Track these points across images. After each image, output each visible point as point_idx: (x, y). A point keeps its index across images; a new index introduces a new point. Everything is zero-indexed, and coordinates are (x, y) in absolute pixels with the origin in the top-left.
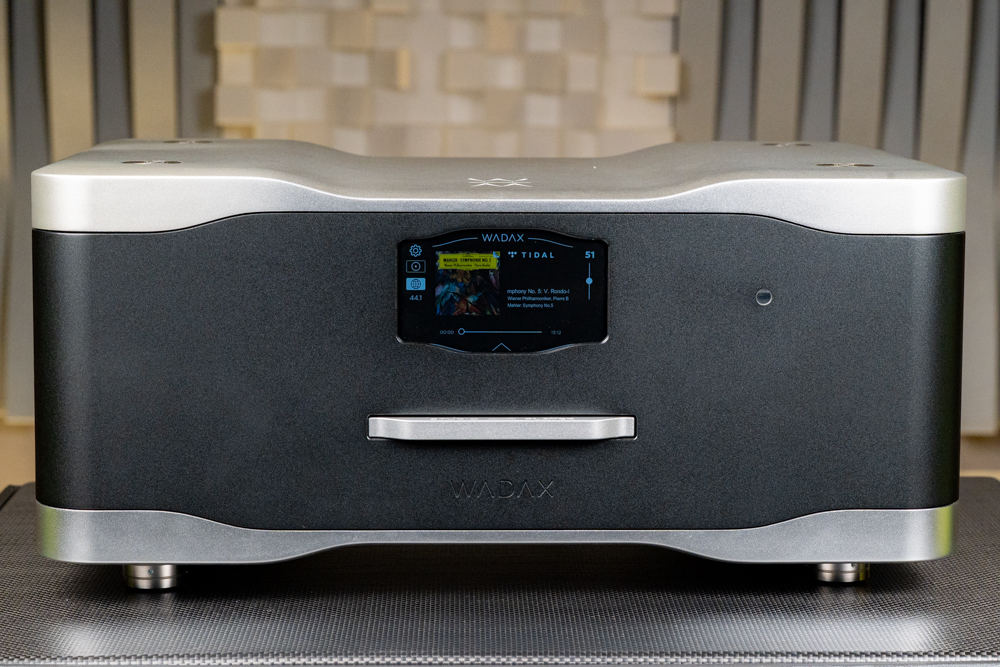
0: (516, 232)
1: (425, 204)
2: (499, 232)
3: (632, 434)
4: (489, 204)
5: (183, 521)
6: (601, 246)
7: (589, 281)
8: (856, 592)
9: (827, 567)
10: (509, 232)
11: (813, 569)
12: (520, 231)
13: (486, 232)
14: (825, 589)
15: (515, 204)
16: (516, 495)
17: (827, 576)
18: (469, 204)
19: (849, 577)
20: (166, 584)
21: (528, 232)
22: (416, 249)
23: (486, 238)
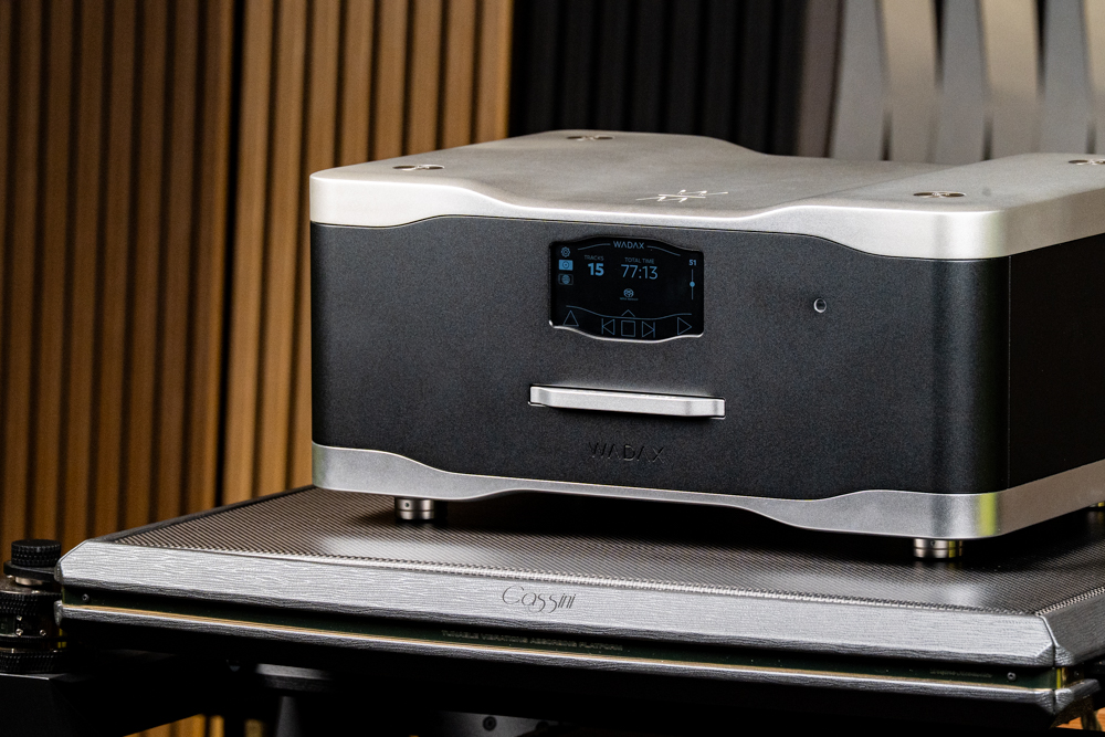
0: (638, 241)
2: (626, 240)
3: (723, 414)
6: (699, 256)
7: (692, 284)
8: (947, 567)
9: (919, 543)
10: (633, 241)
11: (909, 542)
12: (641, 241)
13: (616, 240)
14: (919, 564)
17: (920, 553)
19: (941, 554)
20: (426, 515)
21: (647, 242)
22: (565, 251)
23: (617, 244)
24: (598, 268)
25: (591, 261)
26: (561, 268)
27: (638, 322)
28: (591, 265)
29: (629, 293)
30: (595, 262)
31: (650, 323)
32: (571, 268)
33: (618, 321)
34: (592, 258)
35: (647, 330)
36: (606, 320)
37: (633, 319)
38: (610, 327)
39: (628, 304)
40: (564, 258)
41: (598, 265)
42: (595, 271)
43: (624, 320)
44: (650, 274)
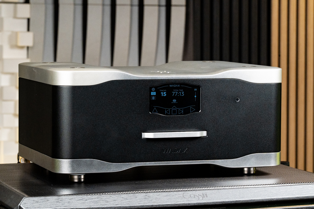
0: (178, 84)
1: (157, 77)
2: (174, 84)
3: (206, 135)
4: (172, 77)
5: (96, 161)
6: (198, 87)
7: (195, 96)
8: (254, 176)
10: (176, 84)
12: (179, 84)
13: (170, 84)
15: (178, 77)
16: (178, 152)
18: (167, 77)
21: (181, 84)
22: (153, 89)
23: (171, 86)
24: (164, 94)
25: (162, 92)
26: (152, 94)
27: (178, 110)
28: (162, 93)
29: (174, 101)
30: (163, 92)
31: (182, 110)
32: (155, 94)
33: (171, 110)
34: (162, 91)
35: (180, 112)
36: (167, 110)
37: (176, 109)
38: (168, 112)
39: (174, 104)
40: (153, 91)
41: (164, 93)
42: (163, 95)
43: (173, 109)
44: (181, 94)
